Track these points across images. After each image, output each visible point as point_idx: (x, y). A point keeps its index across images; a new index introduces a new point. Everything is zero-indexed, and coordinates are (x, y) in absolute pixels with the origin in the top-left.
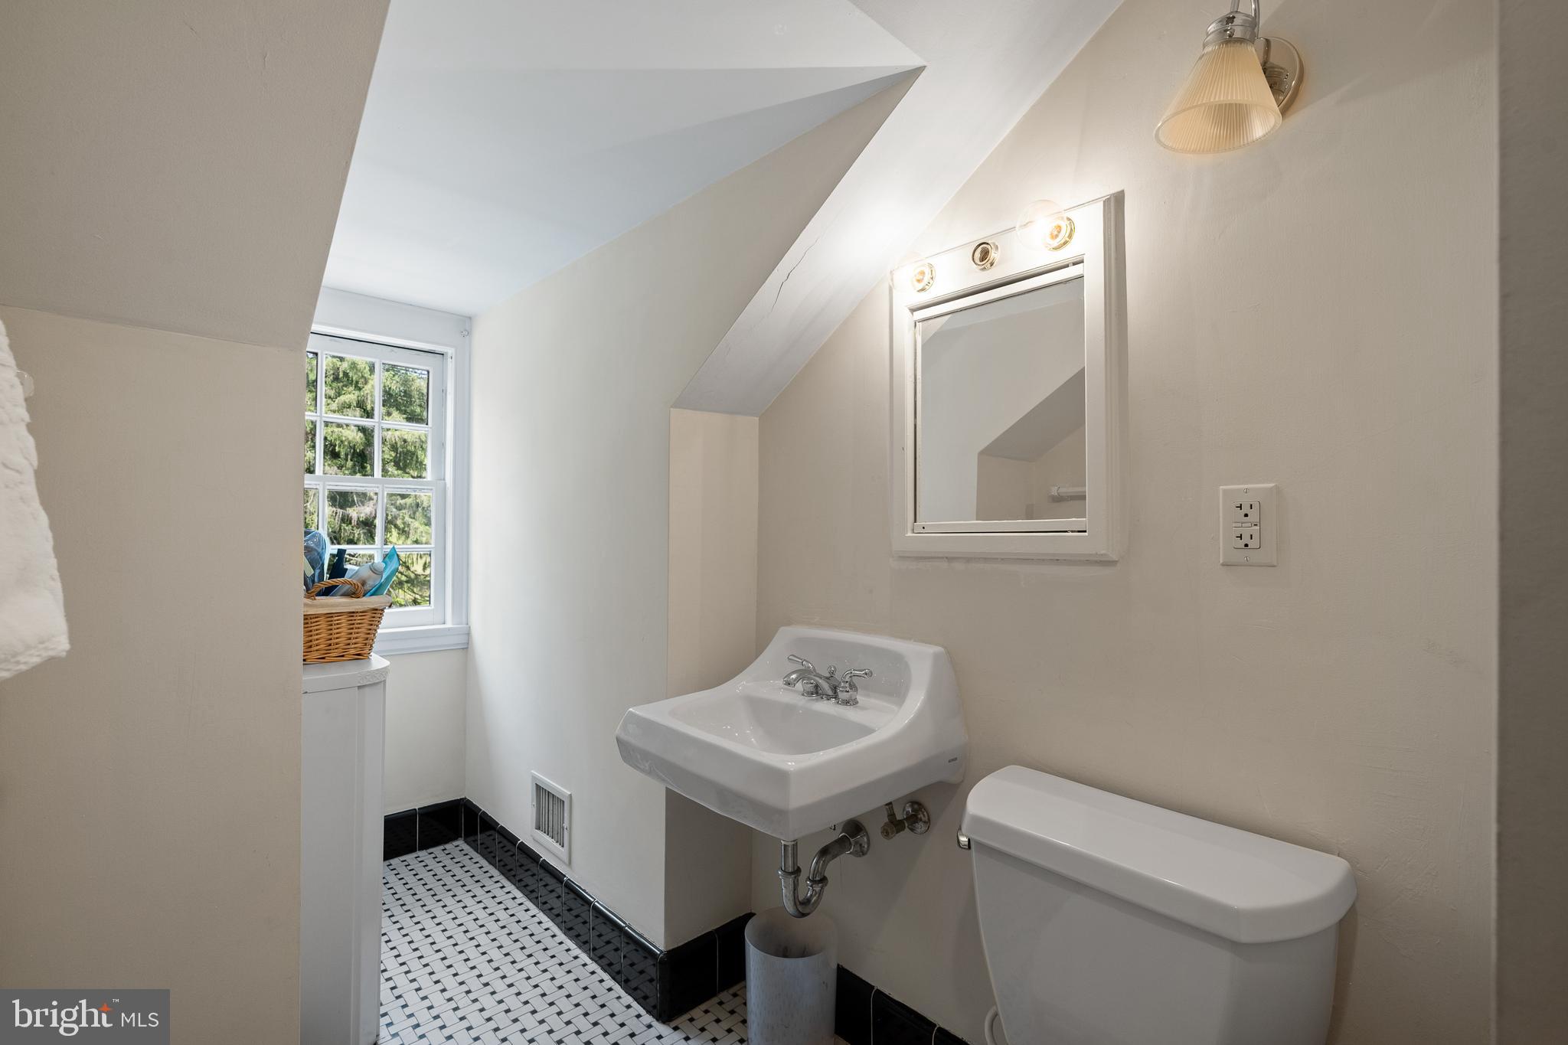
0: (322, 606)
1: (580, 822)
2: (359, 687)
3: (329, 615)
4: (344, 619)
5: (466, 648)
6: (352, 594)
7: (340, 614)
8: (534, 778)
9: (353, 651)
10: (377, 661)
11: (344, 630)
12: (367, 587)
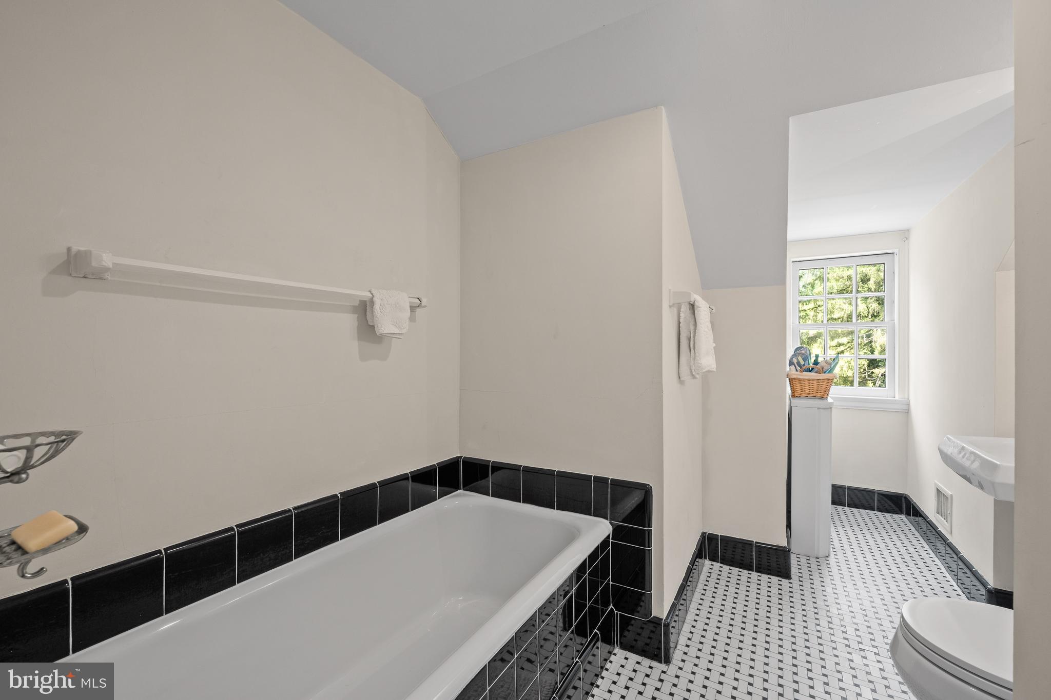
0: (806, 376)
1: (957, 510)
2: (818, 408)
3: (809, 380)
4: (815, 382)
5: (907, 412)
6: (818, 372)
7: (813, 380)
8: (936, 484)
9: (820, 396)
10: (830, 400)
11: (815, 386)
12: (825, 370)
